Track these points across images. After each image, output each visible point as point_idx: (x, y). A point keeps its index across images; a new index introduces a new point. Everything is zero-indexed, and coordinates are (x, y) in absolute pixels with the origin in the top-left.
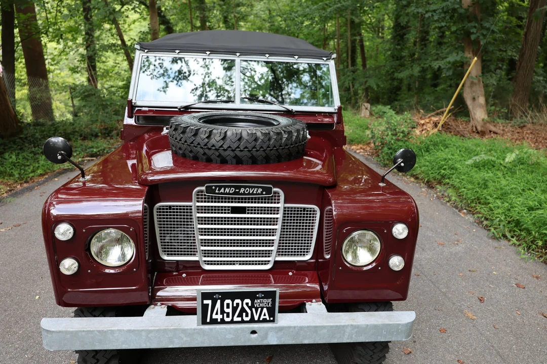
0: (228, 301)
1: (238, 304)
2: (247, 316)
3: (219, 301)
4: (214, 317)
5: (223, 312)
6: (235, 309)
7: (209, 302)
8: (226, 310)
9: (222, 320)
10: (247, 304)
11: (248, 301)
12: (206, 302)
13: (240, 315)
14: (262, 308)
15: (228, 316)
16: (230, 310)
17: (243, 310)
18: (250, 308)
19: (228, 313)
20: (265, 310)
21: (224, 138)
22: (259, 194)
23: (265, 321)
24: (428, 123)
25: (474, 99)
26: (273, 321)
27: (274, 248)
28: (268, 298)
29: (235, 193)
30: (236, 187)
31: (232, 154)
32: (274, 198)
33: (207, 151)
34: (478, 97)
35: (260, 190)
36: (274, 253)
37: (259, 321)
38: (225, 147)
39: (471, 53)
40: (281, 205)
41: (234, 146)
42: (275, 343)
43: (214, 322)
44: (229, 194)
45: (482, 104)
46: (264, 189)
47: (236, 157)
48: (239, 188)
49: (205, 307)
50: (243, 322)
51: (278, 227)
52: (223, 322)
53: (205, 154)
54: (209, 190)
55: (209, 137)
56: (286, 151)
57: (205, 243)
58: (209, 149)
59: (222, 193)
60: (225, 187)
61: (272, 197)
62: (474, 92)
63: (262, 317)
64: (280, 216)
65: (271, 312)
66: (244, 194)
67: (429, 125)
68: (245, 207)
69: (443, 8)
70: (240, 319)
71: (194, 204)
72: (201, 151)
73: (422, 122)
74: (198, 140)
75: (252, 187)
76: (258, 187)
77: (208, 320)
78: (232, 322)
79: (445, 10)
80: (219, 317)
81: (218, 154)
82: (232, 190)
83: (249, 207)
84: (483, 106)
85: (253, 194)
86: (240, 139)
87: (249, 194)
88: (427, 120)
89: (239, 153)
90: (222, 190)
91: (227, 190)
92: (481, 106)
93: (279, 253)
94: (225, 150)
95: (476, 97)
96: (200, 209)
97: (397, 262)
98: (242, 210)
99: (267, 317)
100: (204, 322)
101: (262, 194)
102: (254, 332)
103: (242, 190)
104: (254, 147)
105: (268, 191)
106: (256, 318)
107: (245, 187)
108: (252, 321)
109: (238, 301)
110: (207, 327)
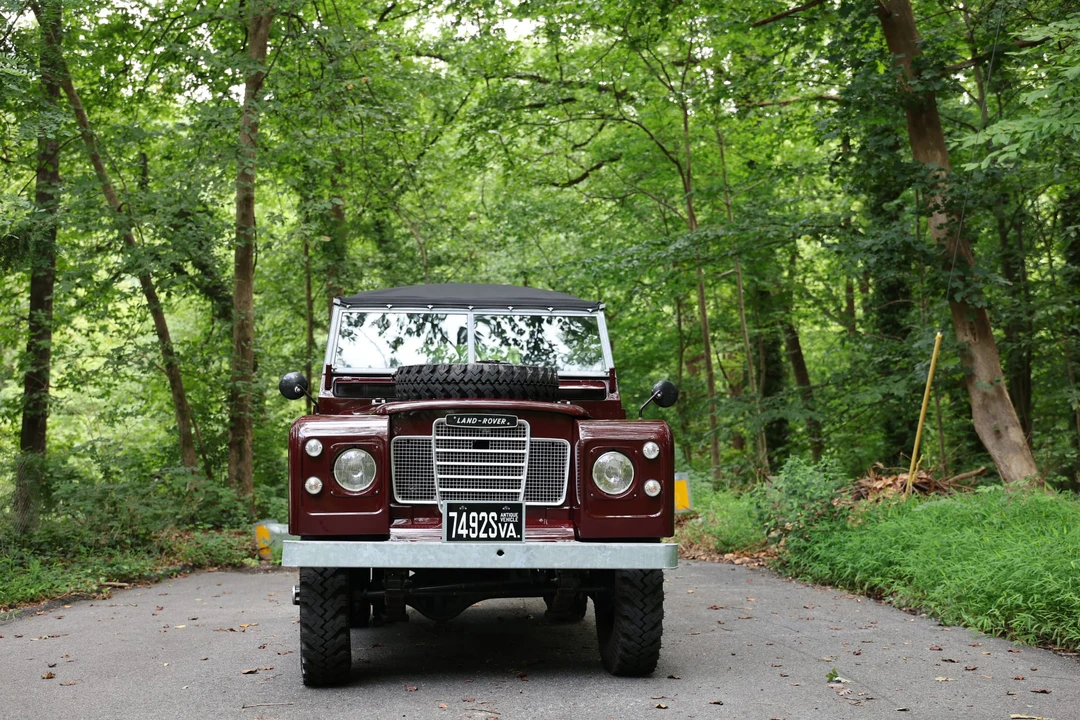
0: (474, 514)
1: (483, 518)
2: (493, 532)
3: (464, 514)
4: (460, 532)
5: (468, 527)
6: (480, 524)
7: (454, 514)
8: (472, 524)
9: (468, 535)
10: (493, 518)
11: (493, 514)
12: (451, 514)
13: (486, 531)
14: (509, 523)
15: (474, 532)
16: (475, 525)
17: (489, 525)
18: (496, 523)
19: (474, 529)
20: (511, 526)
21: (465, 371)
22: (502, 425)
23: (511, 539)
24: (890, 485)
25: (998, 434)
26: (520, 539)
27: (522, 491)
28: (514, 512)
29: (477, 424)
30: (479, 417)
31: (473, 387)
32: (520, 431)
33: (446, 386)
34: (1007, 428)
35: (504, 421)
36: (522, 496)
37: (505, 539)
38: (466, 380)
39: (968, 332)
40: (527, 439)
41: (476, 379)
42: (523, 566)
43: (459, 538)
44: (471, 424)
45: (1018, 444)
46: (508, 419)
47: (478, 390)
48: (482, 418)
49: (450, 520)
50: (489, 539)
51: (525, 464)
52: (468, 538)
53: (443, 390)
54: (451, 420)
55: (448, 372)
56: (532, 388)
57: (444, 483)
58: (449, 383)
59: (463, 425)
60: (467, 417)
61: (517, 429)
62: (994, 417)
63: (509, 534)
64: (526, 451)
65: (518, 529)
66: (487, 425)
67: (891, 490)
68: (488, 441)
69: (886, 243)
70: (485, 536)
71: (434, 437)
72: (440, 387)
73: (879, 485)
74: (436, 375)
75: (495, 417)
76: (502, 417)
77: (453, 536)
78: (478, 539)
79: (890, 247)
80: (464, 532)
81: (457, 387)
82: (474, 421)
83: (492, 441)
84: (1021, 449)
85: (496, 425)
86: (482, 371)
87: (492, 425)
88: (890, 481)
89: (479, 386)
90: (464, 421)
91: (469, 421)
92: (1016, 448)
93: (528, 497)
94: (466, 383)
95: (1001, 429)
96: (442, 443)
97: (652, 487)
98: (484, 445)
99: (514, 534)
100: (449, 538)
101: (505, 425)
102: (500, 553)
103: (485, 421)
104: (497, 380)
105: (513, 422)
106: (503, 535)
107: (488, 417)
108: (498, 538)
109: (483, 514)
110: (452, 544)
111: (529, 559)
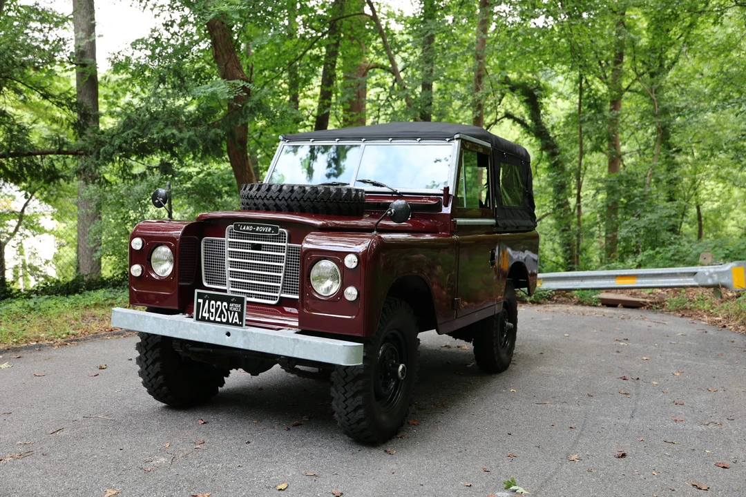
0: (213, 302)
1: (219, 305)
2: (224, 318)
3: (207, 301)
4: (204, 315)
5: (209, 312)
6: (217, 310)
7: (201, 301)
8: (211, 310)
9: (209, 318)
10: (225, 306)
11: (225, 304)
12: (199, 300)
13: (220, 317)
14: (235, 312)
15: (212, 316)
16: (213, 310)
17: (222, 312)
18: (227, 310)
19: (212, 313)
20: (236, 314)
22: (269, 233)
23: (236, 324)
26: (241, 325)
27: (280, 285)
28: (239, 304)
29: (253, 231)
30: (254, 226)
31: (261, 202)
32: (280, 238)
36: (280, 290)
37: (232, 324)
40: (286, 245)
42: (242, 347)
43: (203, 319)
44: (249, 232)
46: (272, 228)
48: (256, 226)
49: (199, 305)
50: (221, 322)
51: (283, 265)
52: (209, 320)
57: (233, 274)
59: (244, 231)
60: (246, 225)
61: (278, 236)
63: (234, 321)
64: (284, 254)
65: (241, 318)
66: (259, 232)
68: (261, 244)
70: (219, 320)
71: (227, 239)
75: (265, 226)
76: (269, 227)
77: (200, 318)
78: (214, 322)
80: (206, 315)
81: (253, 202)
82: (251, 228)
83: (263, 245)
85: (265, 232)
87: (262, 232)
90: (244, 228)
91: (248, 228)
93: (284, 290)
94: (257, 199)
96: (232, 244)
97: (351, 293)
98: (258, 247)
99: (237, 321)
100: (197, 319)
101: (271, 233)
102: (228, 334)
104: (279, 197)
105: (276, 230)
106: (230, 322)
107: (260, 226)
108: (227, 323)
109: (219, 303)
110: (198, 323)
111: (245, 342)
